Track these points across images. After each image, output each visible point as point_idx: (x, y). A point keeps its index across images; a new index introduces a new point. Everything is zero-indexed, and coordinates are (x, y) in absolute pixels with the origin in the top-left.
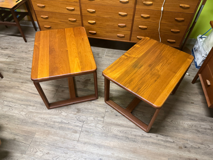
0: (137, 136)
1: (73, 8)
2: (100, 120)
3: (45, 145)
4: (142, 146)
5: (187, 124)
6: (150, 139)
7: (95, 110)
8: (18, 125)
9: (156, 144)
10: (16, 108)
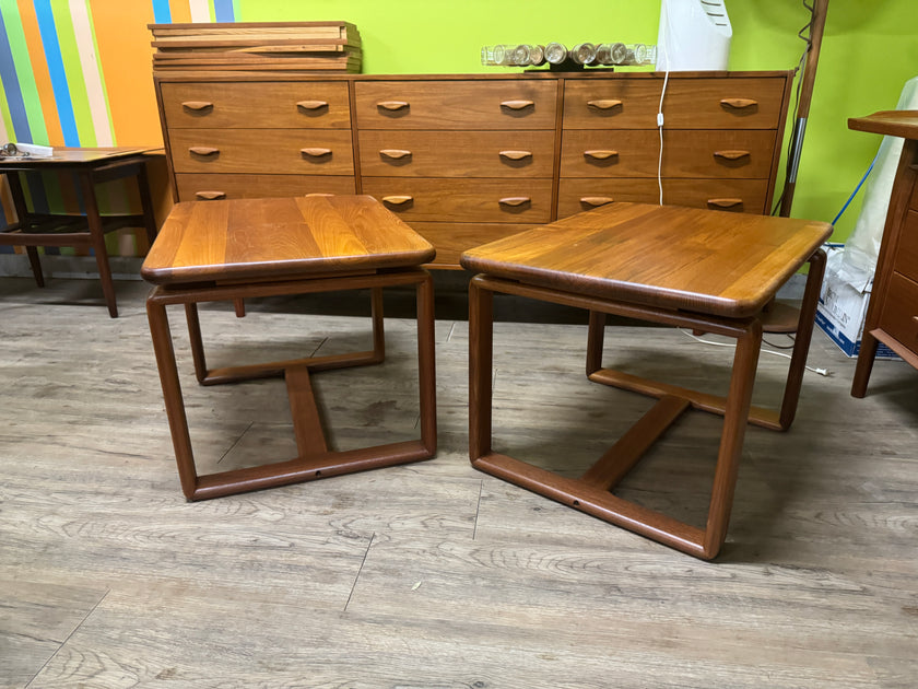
0: (663, 577)
1: (328, 151)
2: (459, 530)
3: (155, 639)
4: (701, 614)
5: (898, 524)
6: (734, 585)
7: (424, 495)
8: (16, 564)
9: (774, 602)
10: (21, 506)
